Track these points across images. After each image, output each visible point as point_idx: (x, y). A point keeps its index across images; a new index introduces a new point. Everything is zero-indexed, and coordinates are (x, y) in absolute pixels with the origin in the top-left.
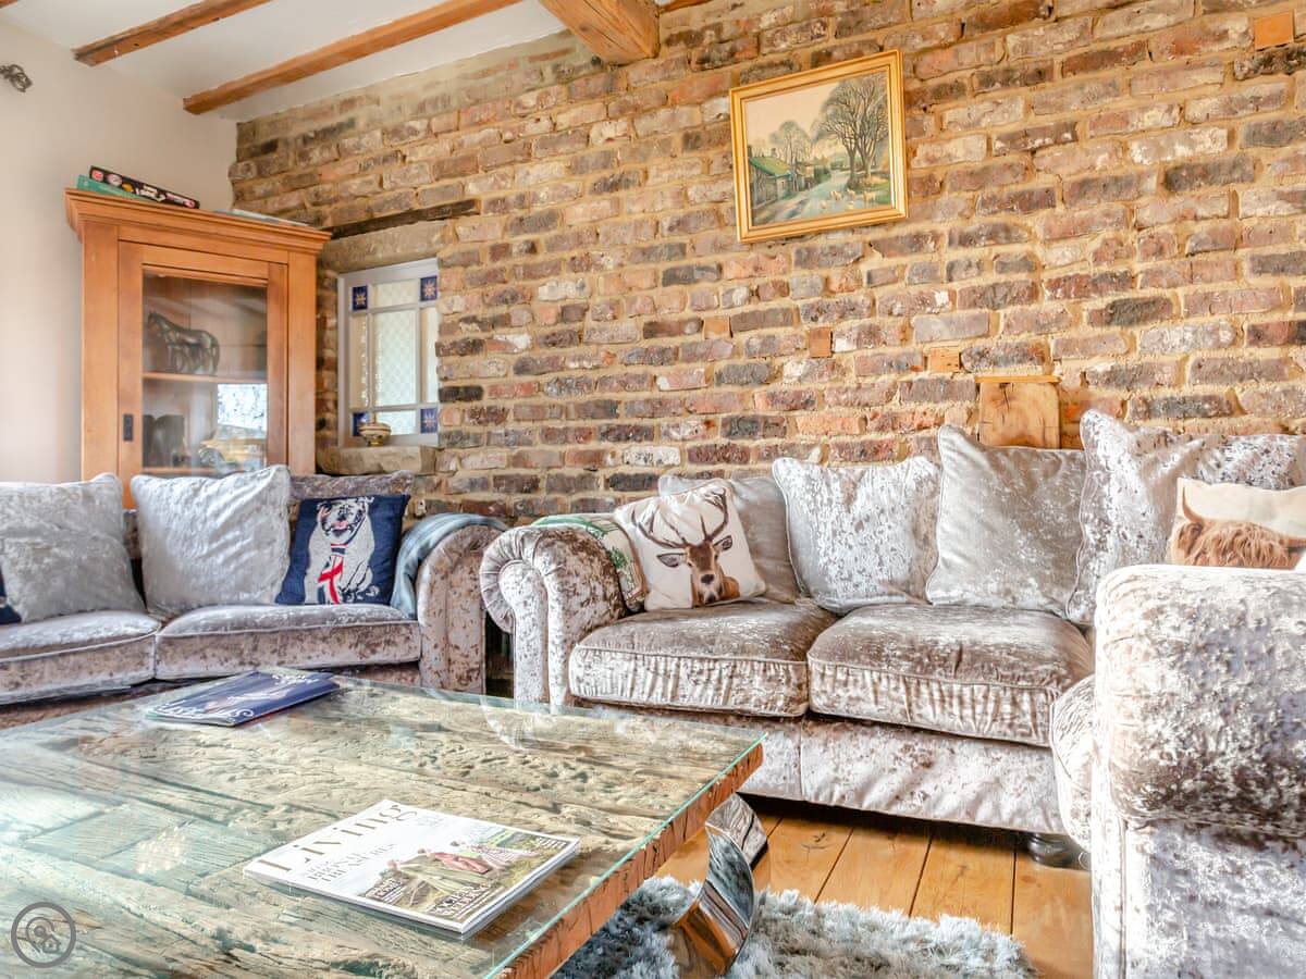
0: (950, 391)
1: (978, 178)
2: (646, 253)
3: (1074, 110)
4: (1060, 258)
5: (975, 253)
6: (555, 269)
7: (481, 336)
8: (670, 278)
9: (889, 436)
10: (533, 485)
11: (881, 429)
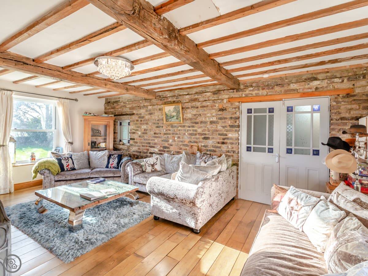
0: (187, 145)
1: (191, 119)
2: (154, 123)
3: (201, 113)
4: (200, 130)
5: (191, 128)
6: (144, 124)
7: (135, 132)
8: (157, 127)
9: (181, 150)
10: (140, 152)
11: (180, 149)
